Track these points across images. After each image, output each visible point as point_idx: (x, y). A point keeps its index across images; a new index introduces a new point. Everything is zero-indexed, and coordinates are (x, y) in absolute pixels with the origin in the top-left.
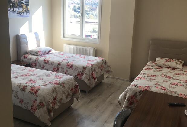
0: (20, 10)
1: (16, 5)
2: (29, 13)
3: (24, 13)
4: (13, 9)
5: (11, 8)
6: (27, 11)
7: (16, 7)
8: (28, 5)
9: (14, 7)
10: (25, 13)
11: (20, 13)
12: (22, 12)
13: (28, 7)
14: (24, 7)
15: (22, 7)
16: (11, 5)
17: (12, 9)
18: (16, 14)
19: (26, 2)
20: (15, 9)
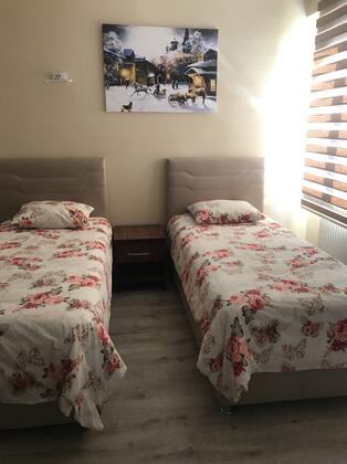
0: (183, 90)
1: (168, 76)
2: (215, 100)
3: (194, 99)
4: (158, 87)
5: (150, 84)
6: (209, 93)
7: (168, 82)
8: (215, 77)
9: (163, 80)
10: (199, 100)
11: (181, 99)
12: (188, 97)
13: (212, 82)
14: (198, 81)
15: (190, 81)
16: (152, 75)
17: (153, 88)
18: (165, 101)
19: (203, 69)
20: (162, 87)
